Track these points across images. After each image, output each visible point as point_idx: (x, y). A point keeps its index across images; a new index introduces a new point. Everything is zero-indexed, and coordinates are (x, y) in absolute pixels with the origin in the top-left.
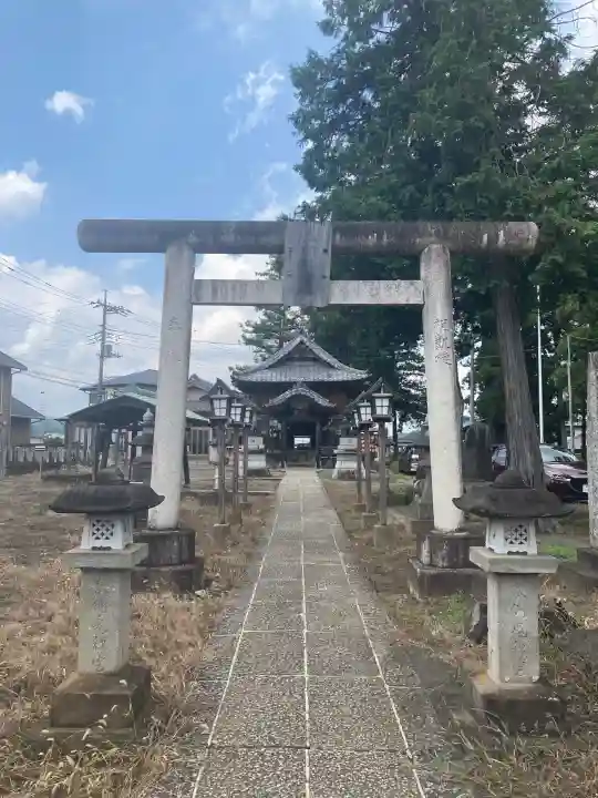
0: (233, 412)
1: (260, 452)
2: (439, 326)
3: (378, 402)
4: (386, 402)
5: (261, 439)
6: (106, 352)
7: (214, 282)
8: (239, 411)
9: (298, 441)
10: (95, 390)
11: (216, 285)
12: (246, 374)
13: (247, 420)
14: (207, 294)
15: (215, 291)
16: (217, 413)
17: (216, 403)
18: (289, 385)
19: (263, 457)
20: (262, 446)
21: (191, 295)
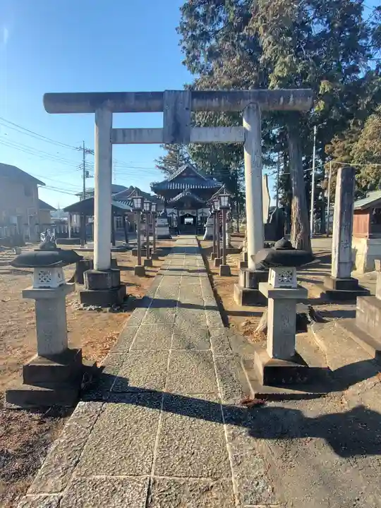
0: (145, 205)
1: (166, 226)
3: (222, 198)
4: (227, 199)
5: (166, 220)
6: (86, 175)
7: (124, 130)
8: (148, 205)
9: (187, 220)
10: (82, 195)
11: (125, 132)
13: (153, 209)
14: (120, 136)
15: (124, 135)
16: (136, 206)
17: (135, 201)
18: (181, 191)
19: (168, 229)
20: (167, 223)
21: (111, 137)
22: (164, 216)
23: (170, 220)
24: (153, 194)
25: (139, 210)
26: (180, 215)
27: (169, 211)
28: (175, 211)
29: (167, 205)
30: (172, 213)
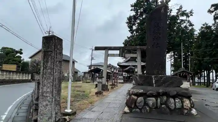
1: (122, 79)
2: (139, 59)
6: (92, 59)
7: (111, 54)
8: (115, 70)
10: (90, 67)
12: (120, 64)
18: (129, 66)
19: (123, 80)
20: (123, 78)
22: (122, 75)
24: (118, 67)
25: (113, 72)
26: (128, 75)
27: (124, 73)
28: (126, 74)
29: (123, 71)
30: (125, 74)
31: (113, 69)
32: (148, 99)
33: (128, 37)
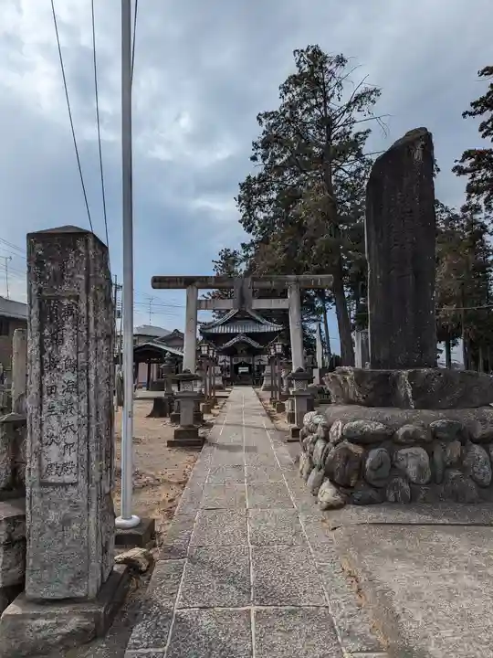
1: (219, 375)
2: (294, 315)
9: (241, 370)
12: (209, 328)
13: (211, 355)
14: (204, 304)
16: (203, 352)
17: (203, 348)
19: (221, 378)
21: (199, 305)
23: (222, 369)
26: (234, 363)
27: (221, 358)
28: (228, 359)
30: (224, 361)
31: (206, 348)
32: (404, 451)
33: (243, 245)
